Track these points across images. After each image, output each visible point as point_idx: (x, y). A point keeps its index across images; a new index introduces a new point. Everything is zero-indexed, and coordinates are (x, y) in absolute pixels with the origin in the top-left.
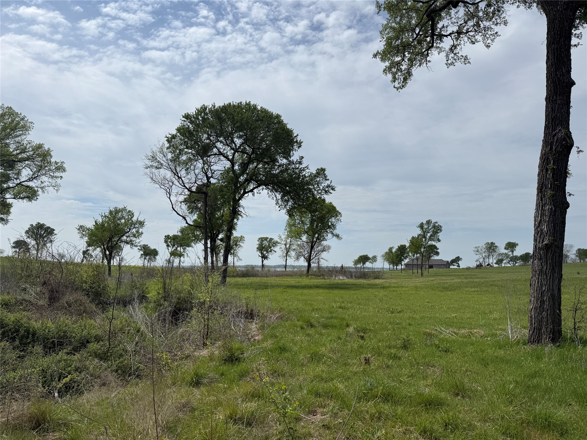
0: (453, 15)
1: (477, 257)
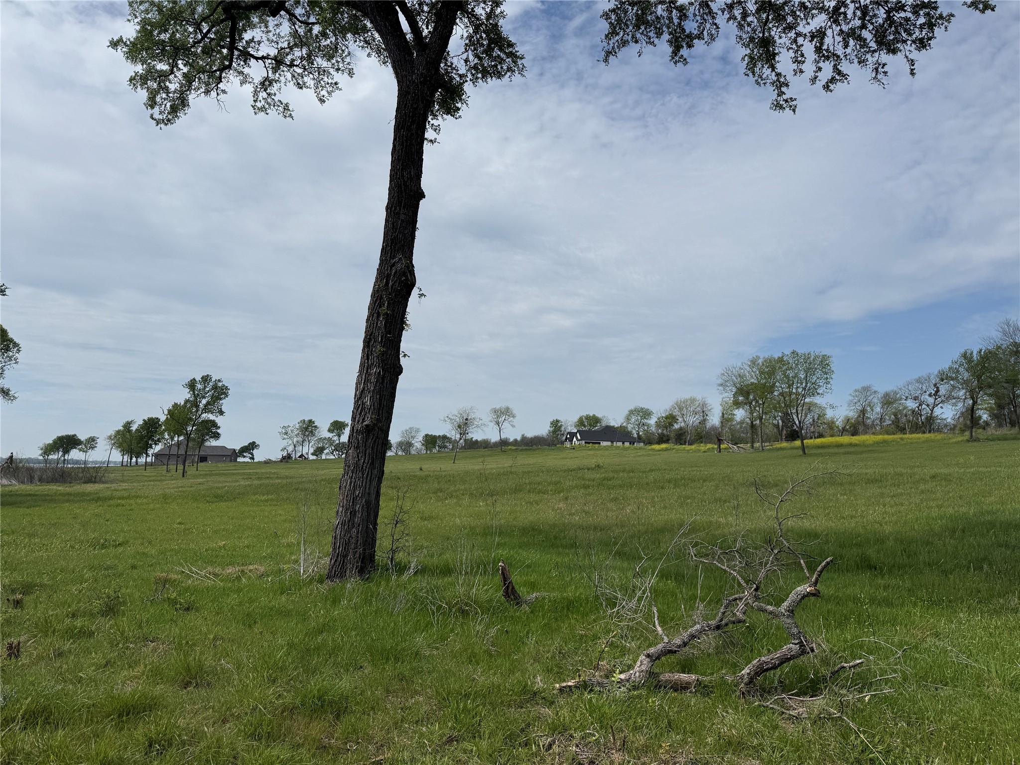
0: (271, 28)
1: (284, 443)
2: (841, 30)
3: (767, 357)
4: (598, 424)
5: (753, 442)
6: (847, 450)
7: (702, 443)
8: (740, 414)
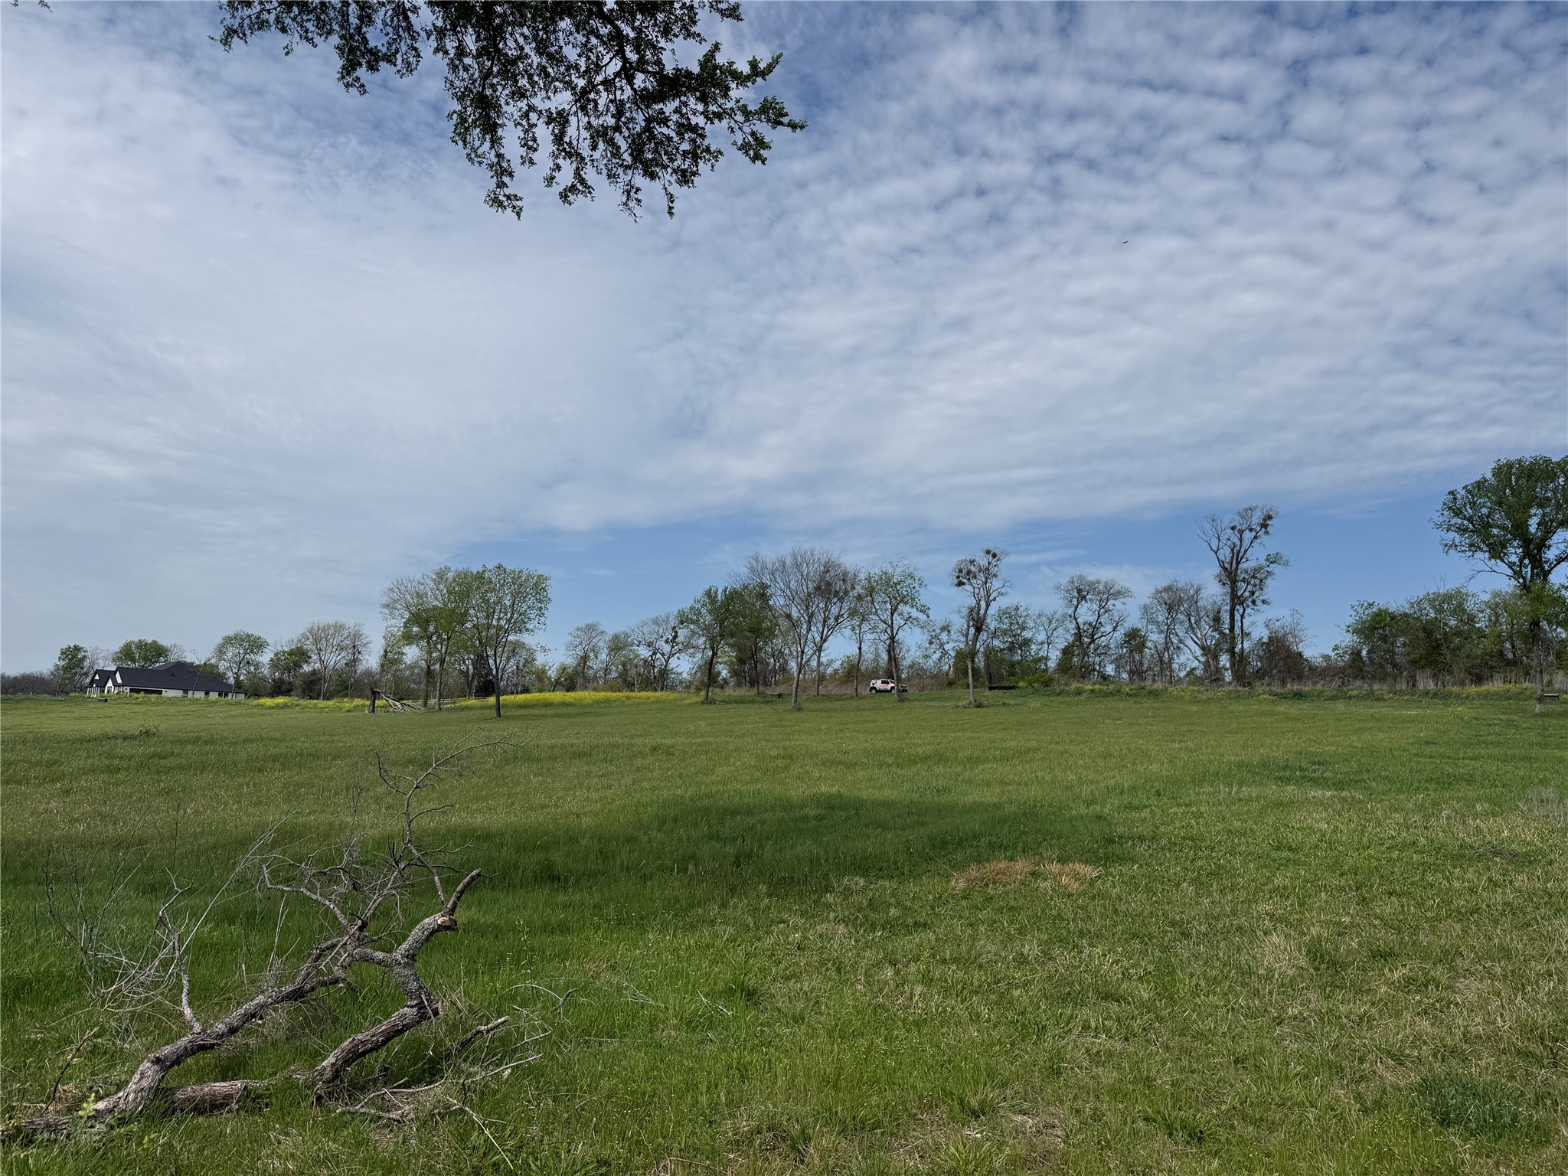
2: (589, 123)
3: (461, 569)
4: (162, 659)
5: (427, 698)
6: (558, 711)
7: (347, 696)
8: (412, 654)
